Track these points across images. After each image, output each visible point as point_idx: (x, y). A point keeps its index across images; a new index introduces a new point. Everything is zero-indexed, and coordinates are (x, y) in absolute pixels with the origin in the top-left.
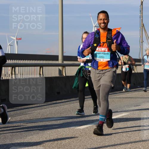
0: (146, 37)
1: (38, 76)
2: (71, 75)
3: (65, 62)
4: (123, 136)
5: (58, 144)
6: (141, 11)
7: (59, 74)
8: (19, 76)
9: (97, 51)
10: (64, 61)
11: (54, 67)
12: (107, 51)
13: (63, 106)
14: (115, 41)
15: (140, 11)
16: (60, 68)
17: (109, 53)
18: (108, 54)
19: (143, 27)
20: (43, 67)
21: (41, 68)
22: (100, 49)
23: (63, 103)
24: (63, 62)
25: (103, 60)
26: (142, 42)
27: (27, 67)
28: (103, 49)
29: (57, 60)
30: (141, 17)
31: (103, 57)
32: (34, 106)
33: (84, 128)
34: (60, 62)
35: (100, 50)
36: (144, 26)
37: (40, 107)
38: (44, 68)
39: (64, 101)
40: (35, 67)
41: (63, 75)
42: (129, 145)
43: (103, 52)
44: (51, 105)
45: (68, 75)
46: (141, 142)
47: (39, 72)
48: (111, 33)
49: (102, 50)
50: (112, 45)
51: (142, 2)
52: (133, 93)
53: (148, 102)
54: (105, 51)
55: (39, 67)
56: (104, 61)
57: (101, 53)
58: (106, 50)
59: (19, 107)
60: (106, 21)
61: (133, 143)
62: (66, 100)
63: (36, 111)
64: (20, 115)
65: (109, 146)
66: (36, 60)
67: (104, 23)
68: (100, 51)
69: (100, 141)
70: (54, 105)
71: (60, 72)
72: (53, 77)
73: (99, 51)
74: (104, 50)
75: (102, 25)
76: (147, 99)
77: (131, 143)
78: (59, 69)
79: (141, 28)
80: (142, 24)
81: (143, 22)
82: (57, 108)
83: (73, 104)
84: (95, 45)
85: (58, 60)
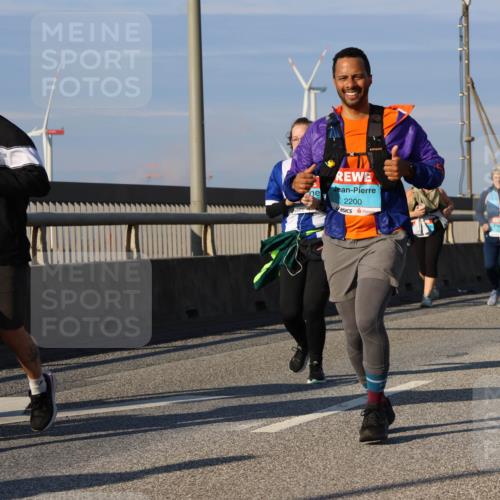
0: (483, 124)
1: (122, 256)
2: (232, 253)
3: (213, 210)
4: (413, 458)
5: (193, 484)
6: (465, 36)
7: (193, 249)
8: (58, 258)
9: (339, 182)
10: (208, 207)
11: (174, 226)
12: (370, 181)
13: (209, 357)
14: (395, 148)
15: (461, 37)
16: (197, 228)
17: (377, 188)
18: (373, 191)
19: (471, 90)
20: (140, 226)
21: (133, 231)
22: (346, 176)
23: (208, 348)
24: (205, 210)
25: (359, 211)
26: (469, 142)
27: (84, 228)
28: (357, 176)
29: (186, 201)
30: (465, 57)
31: (358, 202)
32: (110, 356)
33: (281, 432)
34: (195, 208)
35: (346, 180)
36: (473, 88)
37: (131, 361)
38: (143, 228)
39: (210, 339)
40: (113, 227)
41: (207, 254)
42: (434, 488)
43: (358, 186)
44: (168, 355)
45: (224, 254)
46: (475, 478)
47: (125, 243)
48: (382, 122)
49: (355, 180)
50: (387, 162)
51: (466, 8)
52: (443, 314)
53: (493, 341)
54: (363, 183)
55: (125, 228)
56: (362, 214)
57: (352, 187)
58: (366, 180)
59: (60, 362)
60: (360, 83)
61: (448, 482)
62: (218, 338)
63: (118, 375)
64: (65, 389)
65: (367, 491)
66: (113, 204)
67: (355, 88)
68: (348, 183)
69: (333, 473)
70: (177, 353)
71: (197, 242)
72: (173, 261)
73: (343, 183)
74: (360, 180)
75: (351, 94)
76: (491, 331)
77: (441, 479)
78: (193, 233)
79: (466, 94)
80: (469, 80)
81: (471, 75)
82: (189, 363)
83: (240, 352)
84: (330, 164)
85: (188, 203)
